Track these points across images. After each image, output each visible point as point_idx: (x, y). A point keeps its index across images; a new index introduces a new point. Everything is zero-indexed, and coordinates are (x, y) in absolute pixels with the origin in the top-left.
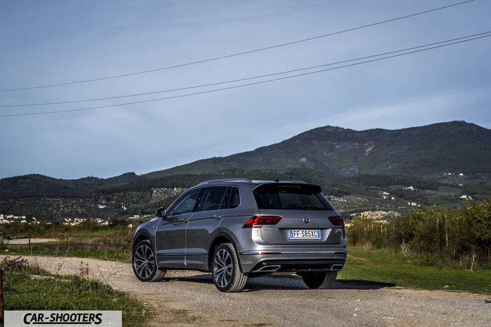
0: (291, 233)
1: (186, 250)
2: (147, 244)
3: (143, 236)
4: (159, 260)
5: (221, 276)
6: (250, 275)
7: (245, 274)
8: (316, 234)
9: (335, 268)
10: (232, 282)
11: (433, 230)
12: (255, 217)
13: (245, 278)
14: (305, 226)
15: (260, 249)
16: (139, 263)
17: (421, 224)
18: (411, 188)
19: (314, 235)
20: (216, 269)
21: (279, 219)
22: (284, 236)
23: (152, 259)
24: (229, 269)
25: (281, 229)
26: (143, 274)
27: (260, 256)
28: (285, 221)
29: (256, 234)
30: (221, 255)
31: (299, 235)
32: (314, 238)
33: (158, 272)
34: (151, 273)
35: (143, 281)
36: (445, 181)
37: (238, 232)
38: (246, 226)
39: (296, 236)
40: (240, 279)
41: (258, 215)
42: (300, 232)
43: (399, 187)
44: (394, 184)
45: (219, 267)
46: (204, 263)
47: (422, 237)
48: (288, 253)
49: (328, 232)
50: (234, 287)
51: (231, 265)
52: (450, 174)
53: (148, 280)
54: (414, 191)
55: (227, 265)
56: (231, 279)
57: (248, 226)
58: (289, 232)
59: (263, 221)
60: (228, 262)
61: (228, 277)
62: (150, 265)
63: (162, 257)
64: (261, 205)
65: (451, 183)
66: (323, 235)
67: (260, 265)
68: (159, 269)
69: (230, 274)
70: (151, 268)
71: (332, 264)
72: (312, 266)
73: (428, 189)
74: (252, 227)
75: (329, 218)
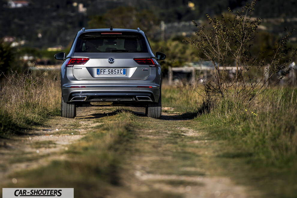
8: (122, 72)
21: (87, 60)
25: (89, 68)
27: (70, 89)
41: (73, 57)
42: (107, 70)
59: (74, 62)
67: (71, 96)
71: (136, 96)
75: (134, 59)
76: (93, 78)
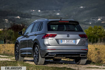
0: (61, 41)
4: (21, 52)
7: (42, 58)
8: (73, 41)
18: (18, 17)
21: (56, 35)
25: (57, 39)
27: (47, 50)
32: (72, 43)
39: (63, 42)
42: (66, 40)
43: (12, 17)
49: (78, 41)
52: (34, 11)
54: (20, 19)
66: (76, 42)
67: (47, 54)
68: (21, 56)
71: (80, 54)
73: (26, 18)
75: (79, 35)
76: (59, 45)
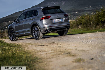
1: (24, 30)
2: (12, 30)
3: (11, 28)
5: (36, 35)
6: (44, 34)
7: (42, 34)
9: (67, 29)
10: (39, 36)
11: (87, 21)
12: (43, 17)
13: (43, 35)
14: (58, 18)
15: (46, 26)
16: (11, 36)
17: (83, 20)
18: (77, 12)
19: (60, 20)
20: (34, 34)
22: (52, 22)
23: (14, 34)
24: (38, 33)
25: (51, 20)
26: (12, 39)
27: (46, 28)
28: (52, 17)
29: (44, 22)
30: (35, 29)
31: (56, 21)
32: (60, 21)
33: (16, 37)
34: (14, 38)
35: (12, 41)
36: (86, 9)
37: (39, 22)
38: (41, 20)
40: (41, 35)
41: (44, 16)
44: (72, 12)
45: (35, 33)
46: (30, 32)
47: (84, 24)
48: (54, 26)
49: (64, 19)
50: (40, 38)
51: (38, 32)
52: (87, 7)
53: (14, 40)
55: (37, 32)
56: (38, 36)
57: (42, 20)
58: (53, 20)
59: (46, 18)
60: (37, 31)
61: (38, 35)
62: (14, 36)
63: (17, 33)
64: (45, 14)
65: (88, 9)
67: (46, 30)
68: (17, 37)
69: (38, 34)
70: (14, 37)
72: (61, 29)
73: (82, 12)
74: (43, 20)
75: (64, 15)
